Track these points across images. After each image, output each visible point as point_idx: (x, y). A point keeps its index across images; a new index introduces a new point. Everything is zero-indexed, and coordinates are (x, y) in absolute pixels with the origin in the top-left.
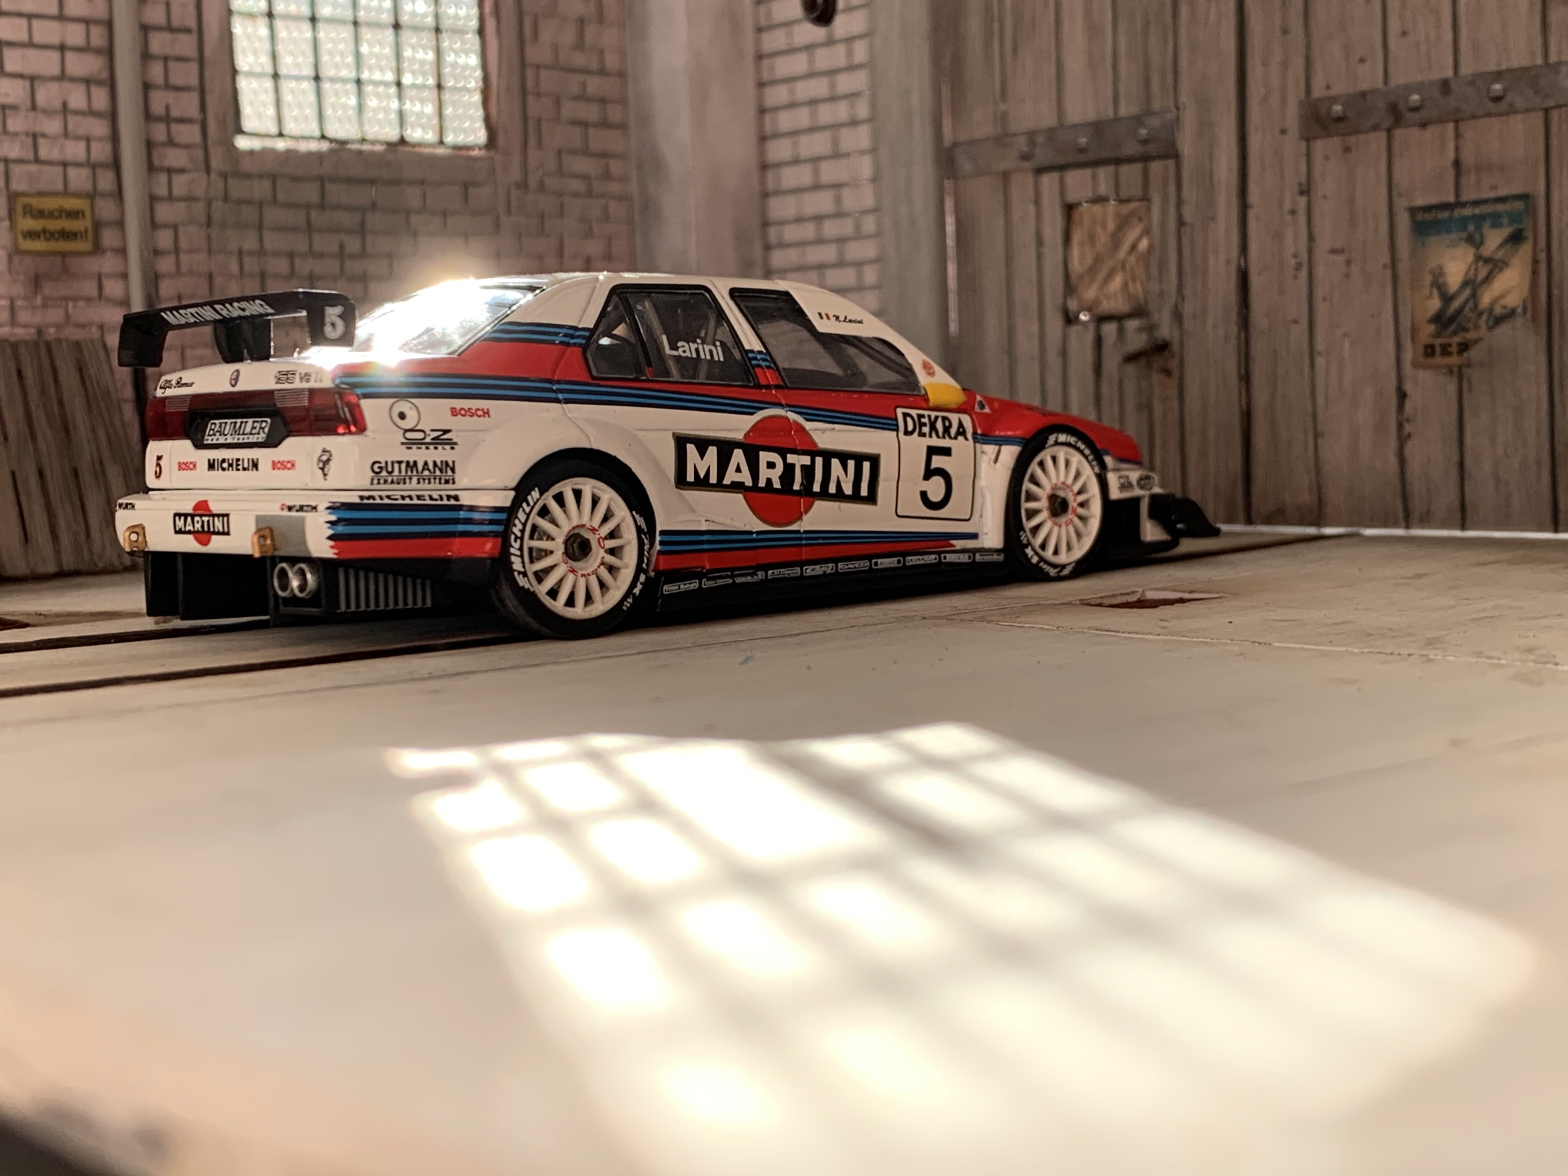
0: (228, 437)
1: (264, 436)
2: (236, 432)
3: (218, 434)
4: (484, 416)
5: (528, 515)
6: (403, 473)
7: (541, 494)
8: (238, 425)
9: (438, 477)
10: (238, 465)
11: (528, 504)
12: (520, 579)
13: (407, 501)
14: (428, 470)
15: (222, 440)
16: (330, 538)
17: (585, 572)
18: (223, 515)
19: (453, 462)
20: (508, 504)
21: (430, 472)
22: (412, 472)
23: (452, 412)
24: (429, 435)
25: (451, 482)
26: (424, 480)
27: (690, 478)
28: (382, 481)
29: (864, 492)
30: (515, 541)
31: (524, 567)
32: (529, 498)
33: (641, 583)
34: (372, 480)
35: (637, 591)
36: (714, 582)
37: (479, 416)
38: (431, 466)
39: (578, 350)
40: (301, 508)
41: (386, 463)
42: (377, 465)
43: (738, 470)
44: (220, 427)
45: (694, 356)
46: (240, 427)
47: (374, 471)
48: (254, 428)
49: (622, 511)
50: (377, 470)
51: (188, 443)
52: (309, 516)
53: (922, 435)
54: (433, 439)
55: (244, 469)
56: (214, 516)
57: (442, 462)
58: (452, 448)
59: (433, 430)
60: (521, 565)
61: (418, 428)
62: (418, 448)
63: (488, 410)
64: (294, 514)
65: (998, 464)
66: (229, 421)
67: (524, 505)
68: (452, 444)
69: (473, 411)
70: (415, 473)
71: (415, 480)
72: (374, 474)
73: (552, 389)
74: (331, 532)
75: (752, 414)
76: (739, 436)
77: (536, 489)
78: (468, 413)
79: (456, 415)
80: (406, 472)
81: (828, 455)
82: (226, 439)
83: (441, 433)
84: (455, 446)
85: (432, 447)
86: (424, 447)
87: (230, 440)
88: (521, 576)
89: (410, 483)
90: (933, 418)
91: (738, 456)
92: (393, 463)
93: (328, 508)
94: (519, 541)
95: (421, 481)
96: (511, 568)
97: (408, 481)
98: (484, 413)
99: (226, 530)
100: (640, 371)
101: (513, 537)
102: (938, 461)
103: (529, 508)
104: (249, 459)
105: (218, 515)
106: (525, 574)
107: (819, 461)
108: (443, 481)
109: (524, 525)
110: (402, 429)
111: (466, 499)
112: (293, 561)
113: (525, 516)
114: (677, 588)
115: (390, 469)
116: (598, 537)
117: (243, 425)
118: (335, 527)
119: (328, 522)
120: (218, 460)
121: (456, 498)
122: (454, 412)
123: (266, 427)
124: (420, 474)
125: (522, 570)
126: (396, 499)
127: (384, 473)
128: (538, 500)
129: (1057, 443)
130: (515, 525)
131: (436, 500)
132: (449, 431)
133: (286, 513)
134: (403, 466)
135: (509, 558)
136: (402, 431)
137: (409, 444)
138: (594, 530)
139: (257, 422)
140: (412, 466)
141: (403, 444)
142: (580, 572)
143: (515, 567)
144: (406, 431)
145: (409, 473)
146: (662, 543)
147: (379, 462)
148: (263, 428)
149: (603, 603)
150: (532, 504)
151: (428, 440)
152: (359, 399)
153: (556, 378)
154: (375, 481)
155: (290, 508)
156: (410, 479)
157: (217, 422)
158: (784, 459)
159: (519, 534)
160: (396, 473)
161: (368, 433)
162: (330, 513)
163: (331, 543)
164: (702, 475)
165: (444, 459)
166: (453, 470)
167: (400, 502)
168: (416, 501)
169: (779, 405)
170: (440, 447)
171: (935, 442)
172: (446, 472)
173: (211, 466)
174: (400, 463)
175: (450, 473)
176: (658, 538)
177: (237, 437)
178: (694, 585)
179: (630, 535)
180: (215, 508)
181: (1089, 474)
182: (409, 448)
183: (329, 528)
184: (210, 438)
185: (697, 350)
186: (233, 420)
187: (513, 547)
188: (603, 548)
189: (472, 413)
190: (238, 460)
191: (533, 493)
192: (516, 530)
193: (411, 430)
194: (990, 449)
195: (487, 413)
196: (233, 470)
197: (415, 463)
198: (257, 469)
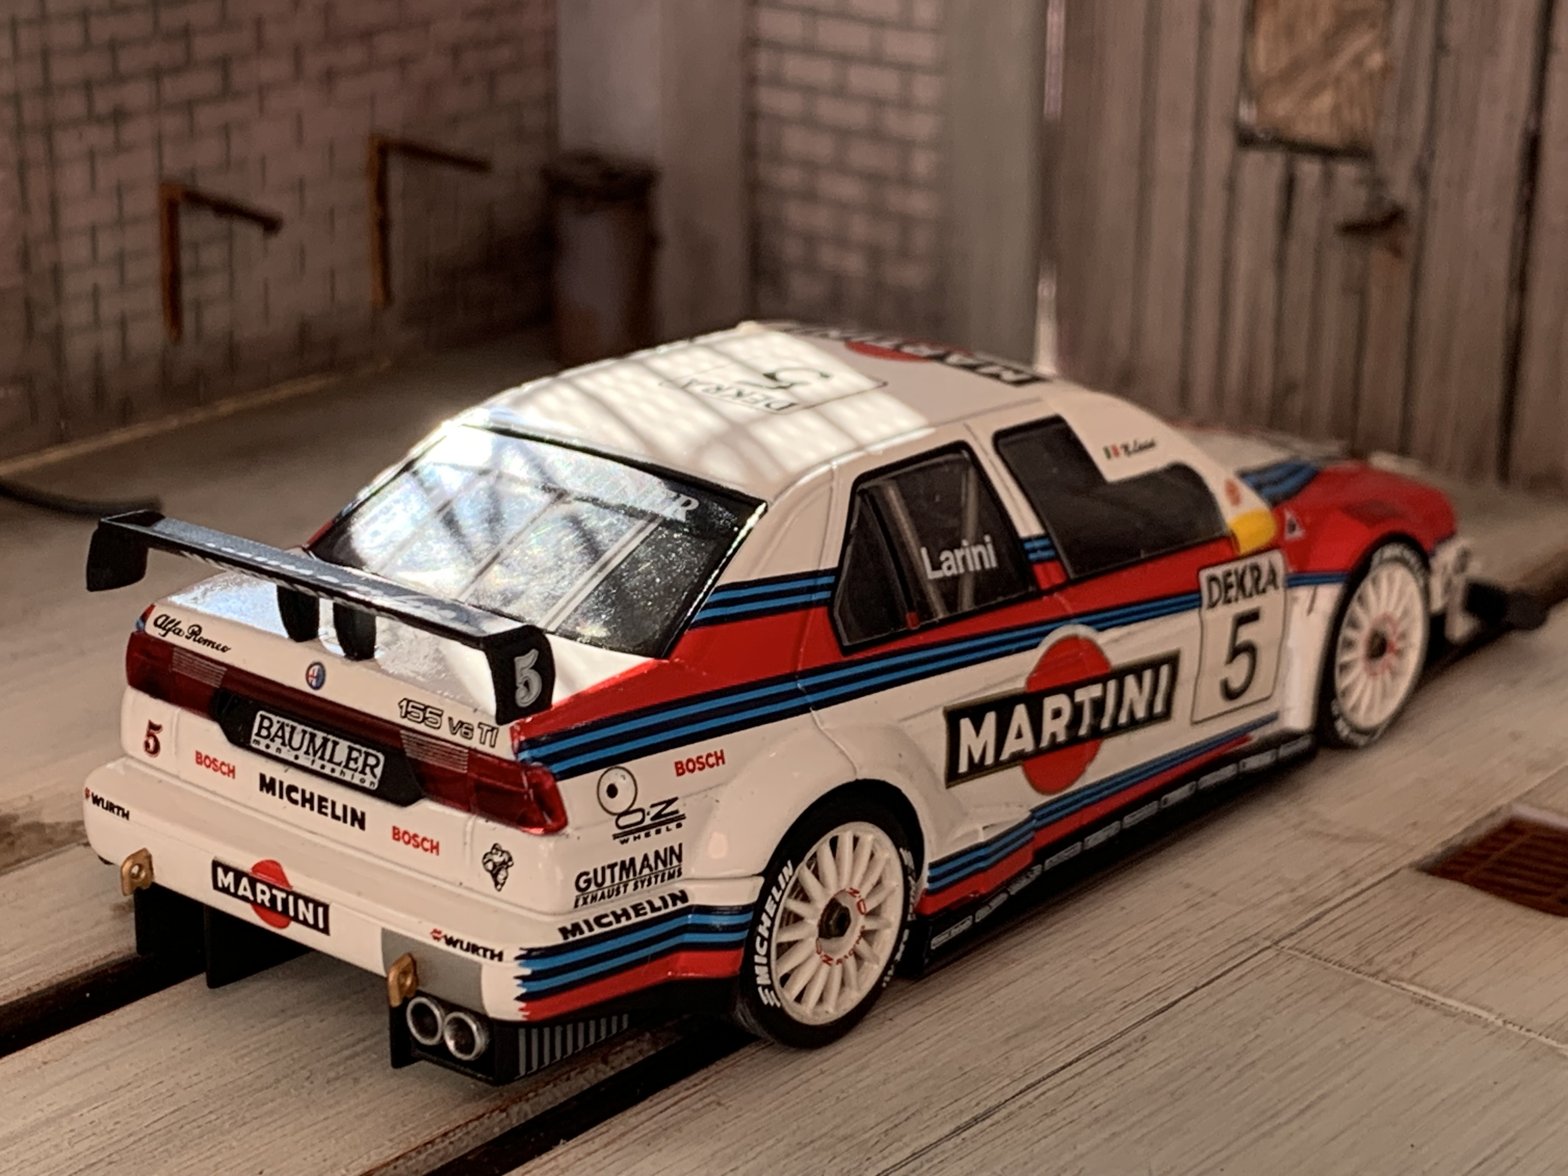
0: (301, 753)
1: (376, 781)
2: (315, 753)
3: (278, 741)
4: (718, 764)
5: (778, 904)
6: (617, 881)
7: (795, 868)
8: (318, 742)
9: (660, 874)
10: (321, 807)
11: (779, 888)
12: (765, 995)
13: (624, 922)
14: (649, 866)
15: (287, 754)
16: (520, 998)
17: (840, 956)
18: (317, 904)
19: (680, 846)
20: (754, 898)
21: (651, 869)
22: (628, 876)
23: (677, 769)
24: (648, 814)
25: (676, 874)
26: (643, 882)
27: (963, 767)
28: (589, 900)
29: (1159, 708)
30: (762, 945)
31: (771, 978)
32: (780, 878)
33: (905, 943)
34: (577, 901)
35: (898, 957)
36: (987, 908)
37: (712, 766)
38: (652, 862)
39: (822, 611)
40: (474, 949)
41: (595, 871)
42: (584, 878)
43: (1019, 735)
44: (282, 727)
45: (962, 570)
46: (324, 745)
47: (578, 888)
48: (349, 758)
49: (887, 852)
50: (582, 885)
51: (214, 730)
52: (486, 963)
53: (1228, 601)
54: (652, 819)
55: (335, 816)
56: (297, 896)
57: (666, 850)
58: (679, 826)
59: (653, 806)
60: (767, 976)
61: (634, 807)
62: (635, 838)
63: (722, 752)
64: (457, 951)
65: (1313, 615)
66: (300, 728)
67: (774, 890)
68: (678, 819)
69: (704, 760)
70: (631, 876)
71: (631, 885)
72: (577, 893)
73: (797, 690)
74: (523, 991)
75: (1035, 646)
76: (1020, 685)
77: (789, 863)
78: (698, 766)
79: (683, 773)
80: (621, 878)
81: (1120, 675)
82: (297, 757)
83: (664, 806)
84: (683, 822)
85: (653, 831)
86: (642, 834)
87: (304, 761)
88: (766, 991)
89: (625, 891)
90: (1240, 572)
91: (1020, 714)
92: (603, 869)
93: (518, 958)
94: (766, 943)
95: (639, 884)
96: (755, 981)
97: (622, 890)
98: (717, 759)
99: (321, 925)
100: (899, 621)
101: (758, 939)
102: (1247, 634)
103: (781, 892)
104: (345, 808)
105: (307, 900)
106: (771, 987)
107: (1112, 685)
108: (666, 876)
109: (773, 920)
110: (614, 814)
111: (699, 896)
112: (448, 1006)
113: (775, 906)
114: (947, 935)
115: (600, 880)
116: (858, 900)
117: (330, 745)
118: (527, 984)
119: (518, 978)
120: (281, 783)
121: (684, 897)
122: (680, 769)
123: (377, 765)
124: (638, 876)
125: (768, 982)
126: (610, 924)
127: (593, 887)
128: (790, 878)
129: (1382, 562)
130: (762, 923)
131: (659, 909)
132: (675, 799)
133: (442, 945)
134: (617, 870)
135: (754, 970)
136: (615, 817)
137: (624, 834)
138: (854, 892)
139: (359, 751)
140: (627, 867)
141: (616, 837)
142: (836, 958)
143: (759, 981)
144: (620, 815)
145: (625, 879)
146: (931, 880)
147: (587, 874)
148: (372, 768)
149: (859, 989)
150: (783, 886)
151: (648, 821)
152: (557, 780)
153: (800, 668)
154: (581, 902)
155: (450, 942)
156: (626, 886)
157: (275, 719)
158: (1071, 697)
159: (766, 934)
160: (608, 883)
161: (568, 830)
162: (521, 965)
163: (522, 1005)
164: (977, 757)
165: (668, 846)
166: (679, 858)
167: (615, 926)
168: (634, 920)
169: (1065, 619)
170: (663, 828)
171: (1244, 606)
172: (671, 863)
173: (267, 785)
174: (612, 867)
175: (675, 862)
176: (926, 873)
177: (321, 762)
178: (967, 924)
179: (895, 881)
180: (298, 882)
181: (1413, 589)
182: (623, 842)
183: (519, 985)
184: (264, 742)
185: (964, 559)
186: (309, 729)
187: (758, 954)
188: (862, 913)
189: (702, 763)
190: (322, 799)
191: (785, 870)
192: (763, 930)
193: (627, 813)
194: (1303, 594)
195: (720, 758)
196: (312, 808)
197: (632, 861)
198: (362, 826)
